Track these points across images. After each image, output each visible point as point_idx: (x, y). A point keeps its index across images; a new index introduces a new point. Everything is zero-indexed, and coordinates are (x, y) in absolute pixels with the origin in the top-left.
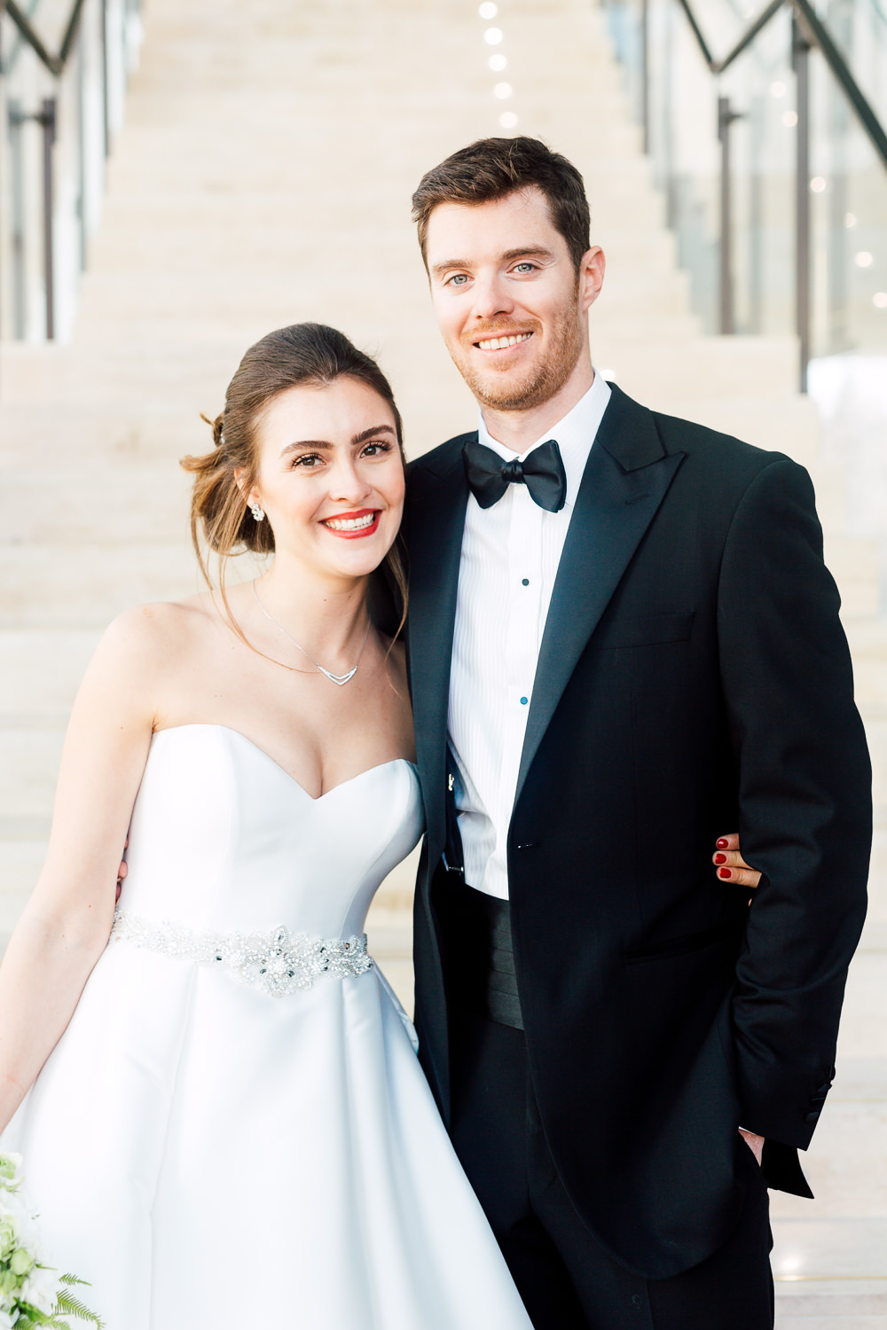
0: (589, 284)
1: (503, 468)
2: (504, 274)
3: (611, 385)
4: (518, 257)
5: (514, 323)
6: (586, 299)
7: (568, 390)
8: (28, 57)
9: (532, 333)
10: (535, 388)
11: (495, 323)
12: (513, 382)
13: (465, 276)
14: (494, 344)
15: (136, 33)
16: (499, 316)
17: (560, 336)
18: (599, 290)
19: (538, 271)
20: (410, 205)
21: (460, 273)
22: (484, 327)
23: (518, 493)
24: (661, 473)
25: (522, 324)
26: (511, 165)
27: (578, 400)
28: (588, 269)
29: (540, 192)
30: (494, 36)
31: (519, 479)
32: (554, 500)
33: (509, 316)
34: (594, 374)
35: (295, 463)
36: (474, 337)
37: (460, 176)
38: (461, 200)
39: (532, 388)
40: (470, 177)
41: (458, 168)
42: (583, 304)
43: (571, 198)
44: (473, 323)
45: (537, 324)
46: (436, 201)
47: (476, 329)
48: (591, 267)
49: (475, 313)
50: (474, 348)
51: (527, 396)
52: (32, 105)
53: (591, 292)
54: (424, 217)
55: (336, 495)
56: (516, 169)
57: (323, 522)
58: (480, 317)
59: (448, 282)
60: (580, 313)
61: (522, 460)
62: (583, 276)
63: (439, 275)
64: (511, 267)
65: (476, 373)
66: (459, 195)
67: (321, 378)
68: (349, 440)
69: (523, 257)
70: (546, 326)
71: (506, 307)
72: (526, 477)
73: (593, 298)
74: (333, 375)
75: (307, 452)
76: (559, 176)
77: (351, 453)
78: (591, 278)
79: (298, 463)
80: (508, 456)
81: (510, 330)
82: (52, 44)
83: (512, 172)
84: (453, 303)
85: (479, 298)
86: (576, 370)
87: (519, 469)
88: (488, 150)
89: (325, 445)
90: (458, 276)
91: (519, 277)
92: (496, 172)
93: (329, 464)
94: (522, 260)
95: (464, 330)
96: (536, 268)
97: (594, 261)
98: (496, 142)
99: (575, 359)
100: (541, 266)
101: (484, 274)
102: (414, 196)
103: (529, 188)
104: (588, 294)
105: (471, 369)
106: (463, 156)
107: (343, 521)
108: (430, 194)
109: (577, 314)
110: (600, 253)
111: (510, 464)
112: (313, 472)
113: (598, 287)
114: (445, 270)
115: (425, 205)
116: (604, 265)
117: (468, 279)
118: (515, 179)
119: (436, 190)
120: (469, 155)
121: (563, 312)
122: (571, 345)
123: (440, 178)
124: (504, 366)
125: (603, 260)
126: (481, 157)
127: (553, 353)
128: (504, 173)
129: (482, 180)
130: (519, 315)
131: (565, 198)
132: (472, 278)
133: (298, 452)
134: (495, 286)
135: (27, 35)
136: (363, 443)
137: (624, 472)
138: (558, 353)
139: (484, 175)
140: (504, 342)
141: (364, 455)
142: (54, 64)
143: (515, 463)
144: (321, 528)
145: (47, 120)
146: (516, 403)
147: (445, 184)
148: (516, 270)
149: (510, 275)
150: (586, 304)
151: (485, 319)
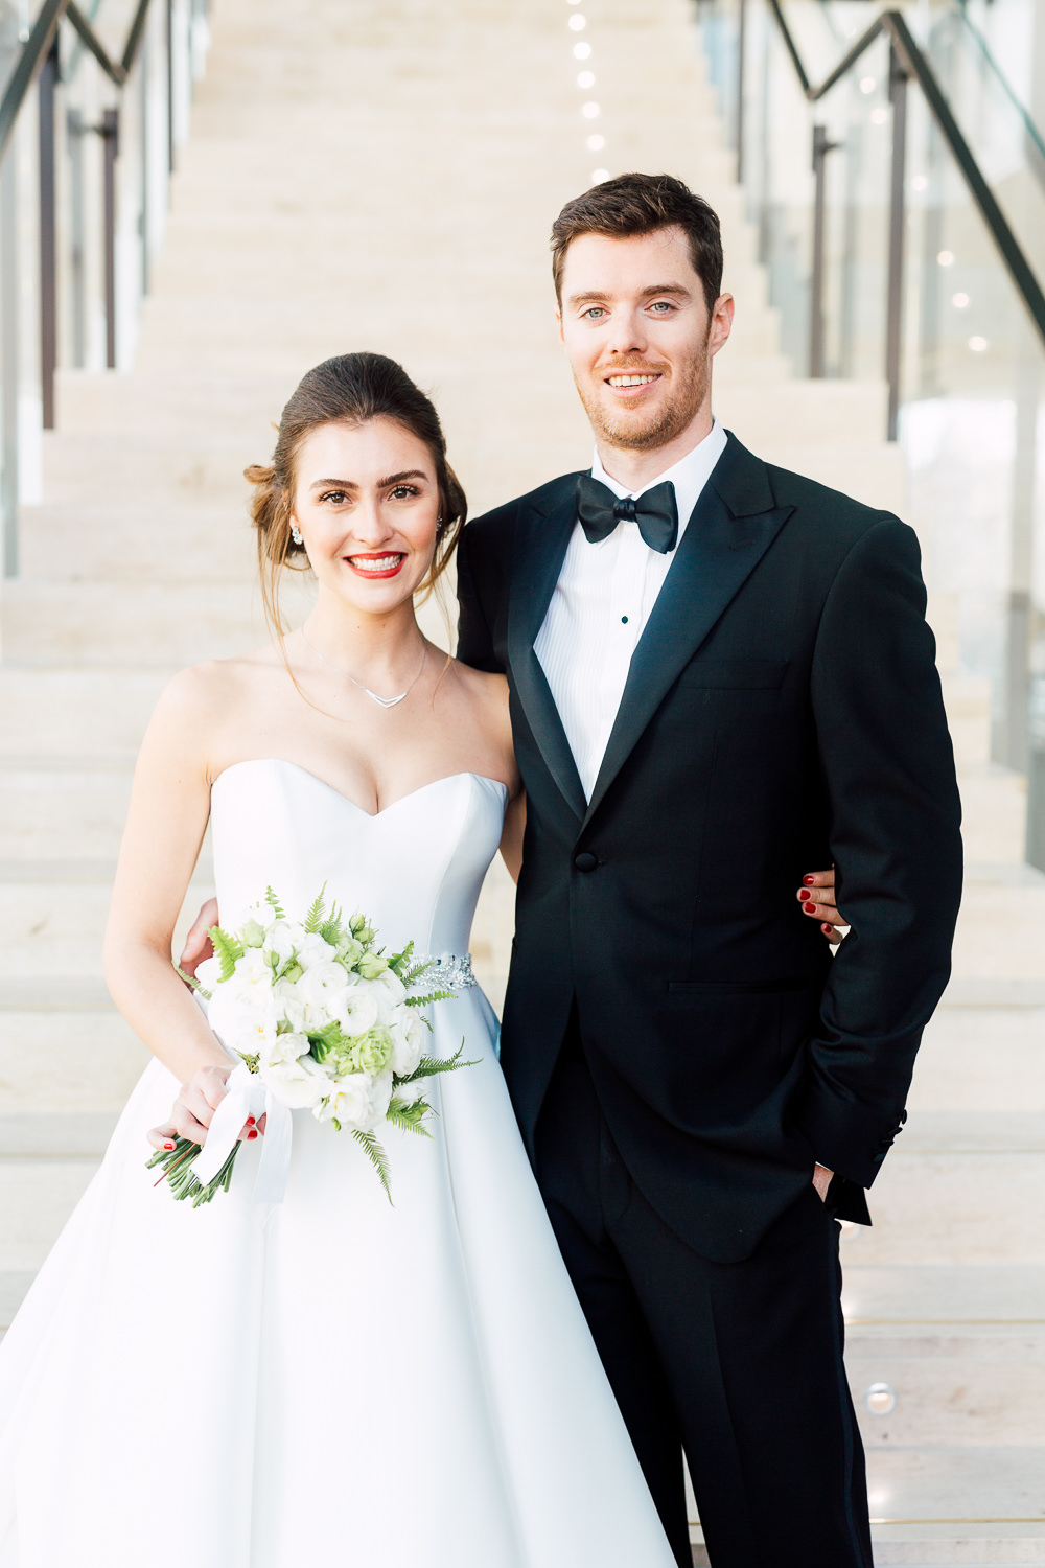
0: (718, 331)
1: (615, 505)
2: (641, 311)
3: (728, 432)
4: (658, 294)
5: (645, 364)
6: (714, 345)
7: (687, 436)
8: (89, 63)
9: (659, 375)
10: (661, 429)
11: (628, 359)
12: (641, 421)
13: (601, 309)
14: (626, 381)
15: (203, 38)
16: (634, 353)
17: (688, 381)
18: (726, 338)
19: (675, 312)
20: (550, 233)
21: (597, 306)
22: (617, 363)
23: (628, 530)
24: (769, 524)
25: (653, 365)
26: (660, 201)
27: (696, 445)
28: (718, 315)
29: (683, 232)
30: (582, 51)
31: (631, 517)
32: (664, 541)
33: (642, 355)
34: (713, 421)
35: (323, 498)
36: (605, 374)
37: (607, 208)
38: (609, 232)
39: (658, 428)
40: (617, 210)
41: (604, 199)
42: (711, 350)
43: (711, 242)
44: (607, 357)
45: (667, 367)
46: (579, 231)
47: (609, 364)
48: (721, 313)
49: (610, 348)
50: (605, 384)
51: (652, 436)
52: (93, 116)
53: (719, 338)
54: (562, 246)
55: (358, 536)
56: (664, 206)
57: (348, 559)
58: (615, 352)
59: (583, 315)
60: (708, 359)
61: (635, 498)
62: (714, 323)
63: (575, 306)
64: (649, 305)
65: (604, 410)
66: (606, 226)
67: (355, 418)
68: (375, 482)
69: (663, 294)
70: (675, 369)
71: (640, 345)
72: (637, 516)
73: (721, 344)
74: (368, 415)
75: (333, 489)
76: (702, 219)
77: (377, 496)
78: (719, 324)
79: (326, 499)
80: (621, 494)
81: (641, 370)
82: (115, 51)
83: (660, 210)
84: (586, 337)
85: (615, 332)
86: (698, 415)
87: (632, 508)
88: (631, 185)
89: (351, 485)
90: (594, 309)
91: (656, 316)
92: (644, 206)
93: (355, 503)
94: (659, 298)
95: (596, 365)
96: (673, 308)
97: (724, 309)
98: (643, 179)
99: (699, 404)
100: (678, 307)
101: (621, 310)
102: (555, 224)
103: (673, 227)
104: (717, 340)
105: (599, 405)
106: (608, 188)
107: (364, 561)
108: (574, 223)
109: (705, 359)
110: (730, 301)
111: (623, 501)
112: (339, 509)
113: (726, 334)
114: (583, 302)
115: (565, 233)
116: (733, 314)
117: (604, 312)
118: (663, 215)
119: (580, 219)
120: (615, 188)
121: (693, 357)
122: (697, 390)
123: (587, 208)
124: (633, 403)
125: (732, 308)
126: (630, 191)
127: (681, 397)
128: (651, 208)
129: (631, 214)
130: (652, 356)
131: (706, 240)
132: (608, 313)
133: (325, 489)
134: (633, 324)
135: (88, 40)
136: (390, 487)
137: (732, 517)
138: (685, 397)
139: (632, 209)
140: (636, 380)
141: (394, 496)
142: (118, 71)
143: (628, 501)
144: (345, 565)
145: (109, 132)
146: (640, 442)
147: (592, 215)
148: (653, 308)
149: (647, 312)
150: (714, 349)
151: (620, 354)
